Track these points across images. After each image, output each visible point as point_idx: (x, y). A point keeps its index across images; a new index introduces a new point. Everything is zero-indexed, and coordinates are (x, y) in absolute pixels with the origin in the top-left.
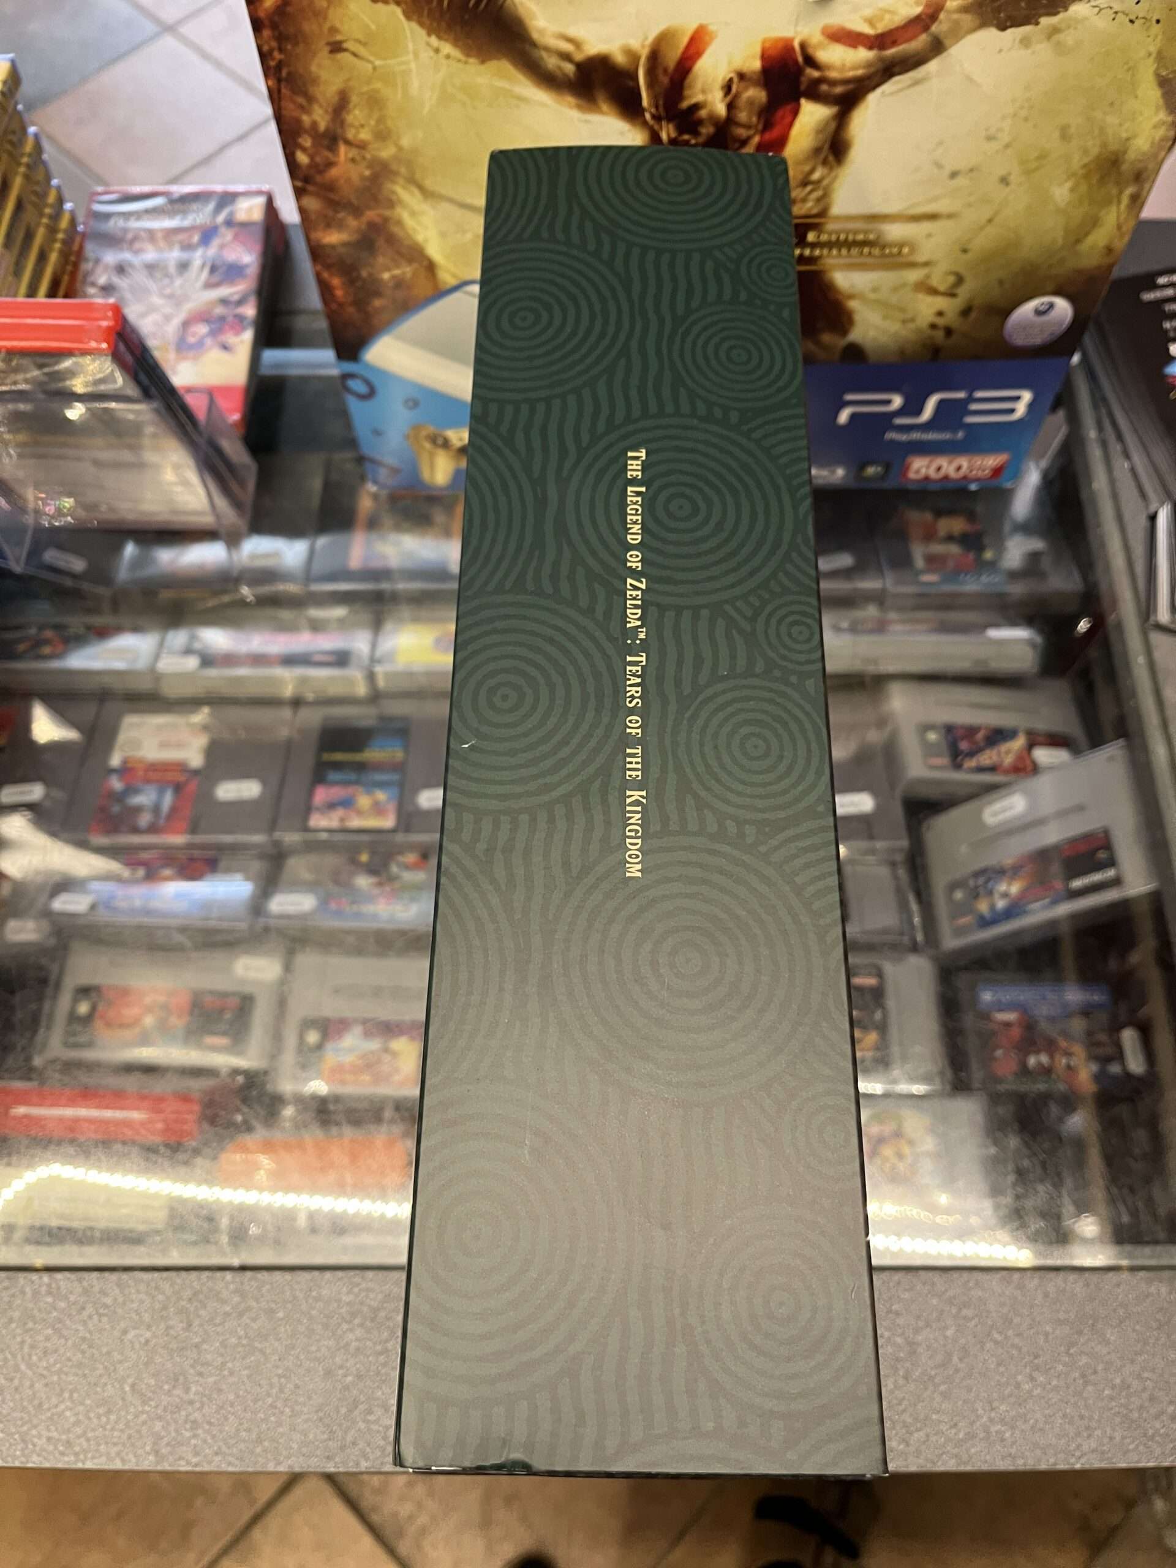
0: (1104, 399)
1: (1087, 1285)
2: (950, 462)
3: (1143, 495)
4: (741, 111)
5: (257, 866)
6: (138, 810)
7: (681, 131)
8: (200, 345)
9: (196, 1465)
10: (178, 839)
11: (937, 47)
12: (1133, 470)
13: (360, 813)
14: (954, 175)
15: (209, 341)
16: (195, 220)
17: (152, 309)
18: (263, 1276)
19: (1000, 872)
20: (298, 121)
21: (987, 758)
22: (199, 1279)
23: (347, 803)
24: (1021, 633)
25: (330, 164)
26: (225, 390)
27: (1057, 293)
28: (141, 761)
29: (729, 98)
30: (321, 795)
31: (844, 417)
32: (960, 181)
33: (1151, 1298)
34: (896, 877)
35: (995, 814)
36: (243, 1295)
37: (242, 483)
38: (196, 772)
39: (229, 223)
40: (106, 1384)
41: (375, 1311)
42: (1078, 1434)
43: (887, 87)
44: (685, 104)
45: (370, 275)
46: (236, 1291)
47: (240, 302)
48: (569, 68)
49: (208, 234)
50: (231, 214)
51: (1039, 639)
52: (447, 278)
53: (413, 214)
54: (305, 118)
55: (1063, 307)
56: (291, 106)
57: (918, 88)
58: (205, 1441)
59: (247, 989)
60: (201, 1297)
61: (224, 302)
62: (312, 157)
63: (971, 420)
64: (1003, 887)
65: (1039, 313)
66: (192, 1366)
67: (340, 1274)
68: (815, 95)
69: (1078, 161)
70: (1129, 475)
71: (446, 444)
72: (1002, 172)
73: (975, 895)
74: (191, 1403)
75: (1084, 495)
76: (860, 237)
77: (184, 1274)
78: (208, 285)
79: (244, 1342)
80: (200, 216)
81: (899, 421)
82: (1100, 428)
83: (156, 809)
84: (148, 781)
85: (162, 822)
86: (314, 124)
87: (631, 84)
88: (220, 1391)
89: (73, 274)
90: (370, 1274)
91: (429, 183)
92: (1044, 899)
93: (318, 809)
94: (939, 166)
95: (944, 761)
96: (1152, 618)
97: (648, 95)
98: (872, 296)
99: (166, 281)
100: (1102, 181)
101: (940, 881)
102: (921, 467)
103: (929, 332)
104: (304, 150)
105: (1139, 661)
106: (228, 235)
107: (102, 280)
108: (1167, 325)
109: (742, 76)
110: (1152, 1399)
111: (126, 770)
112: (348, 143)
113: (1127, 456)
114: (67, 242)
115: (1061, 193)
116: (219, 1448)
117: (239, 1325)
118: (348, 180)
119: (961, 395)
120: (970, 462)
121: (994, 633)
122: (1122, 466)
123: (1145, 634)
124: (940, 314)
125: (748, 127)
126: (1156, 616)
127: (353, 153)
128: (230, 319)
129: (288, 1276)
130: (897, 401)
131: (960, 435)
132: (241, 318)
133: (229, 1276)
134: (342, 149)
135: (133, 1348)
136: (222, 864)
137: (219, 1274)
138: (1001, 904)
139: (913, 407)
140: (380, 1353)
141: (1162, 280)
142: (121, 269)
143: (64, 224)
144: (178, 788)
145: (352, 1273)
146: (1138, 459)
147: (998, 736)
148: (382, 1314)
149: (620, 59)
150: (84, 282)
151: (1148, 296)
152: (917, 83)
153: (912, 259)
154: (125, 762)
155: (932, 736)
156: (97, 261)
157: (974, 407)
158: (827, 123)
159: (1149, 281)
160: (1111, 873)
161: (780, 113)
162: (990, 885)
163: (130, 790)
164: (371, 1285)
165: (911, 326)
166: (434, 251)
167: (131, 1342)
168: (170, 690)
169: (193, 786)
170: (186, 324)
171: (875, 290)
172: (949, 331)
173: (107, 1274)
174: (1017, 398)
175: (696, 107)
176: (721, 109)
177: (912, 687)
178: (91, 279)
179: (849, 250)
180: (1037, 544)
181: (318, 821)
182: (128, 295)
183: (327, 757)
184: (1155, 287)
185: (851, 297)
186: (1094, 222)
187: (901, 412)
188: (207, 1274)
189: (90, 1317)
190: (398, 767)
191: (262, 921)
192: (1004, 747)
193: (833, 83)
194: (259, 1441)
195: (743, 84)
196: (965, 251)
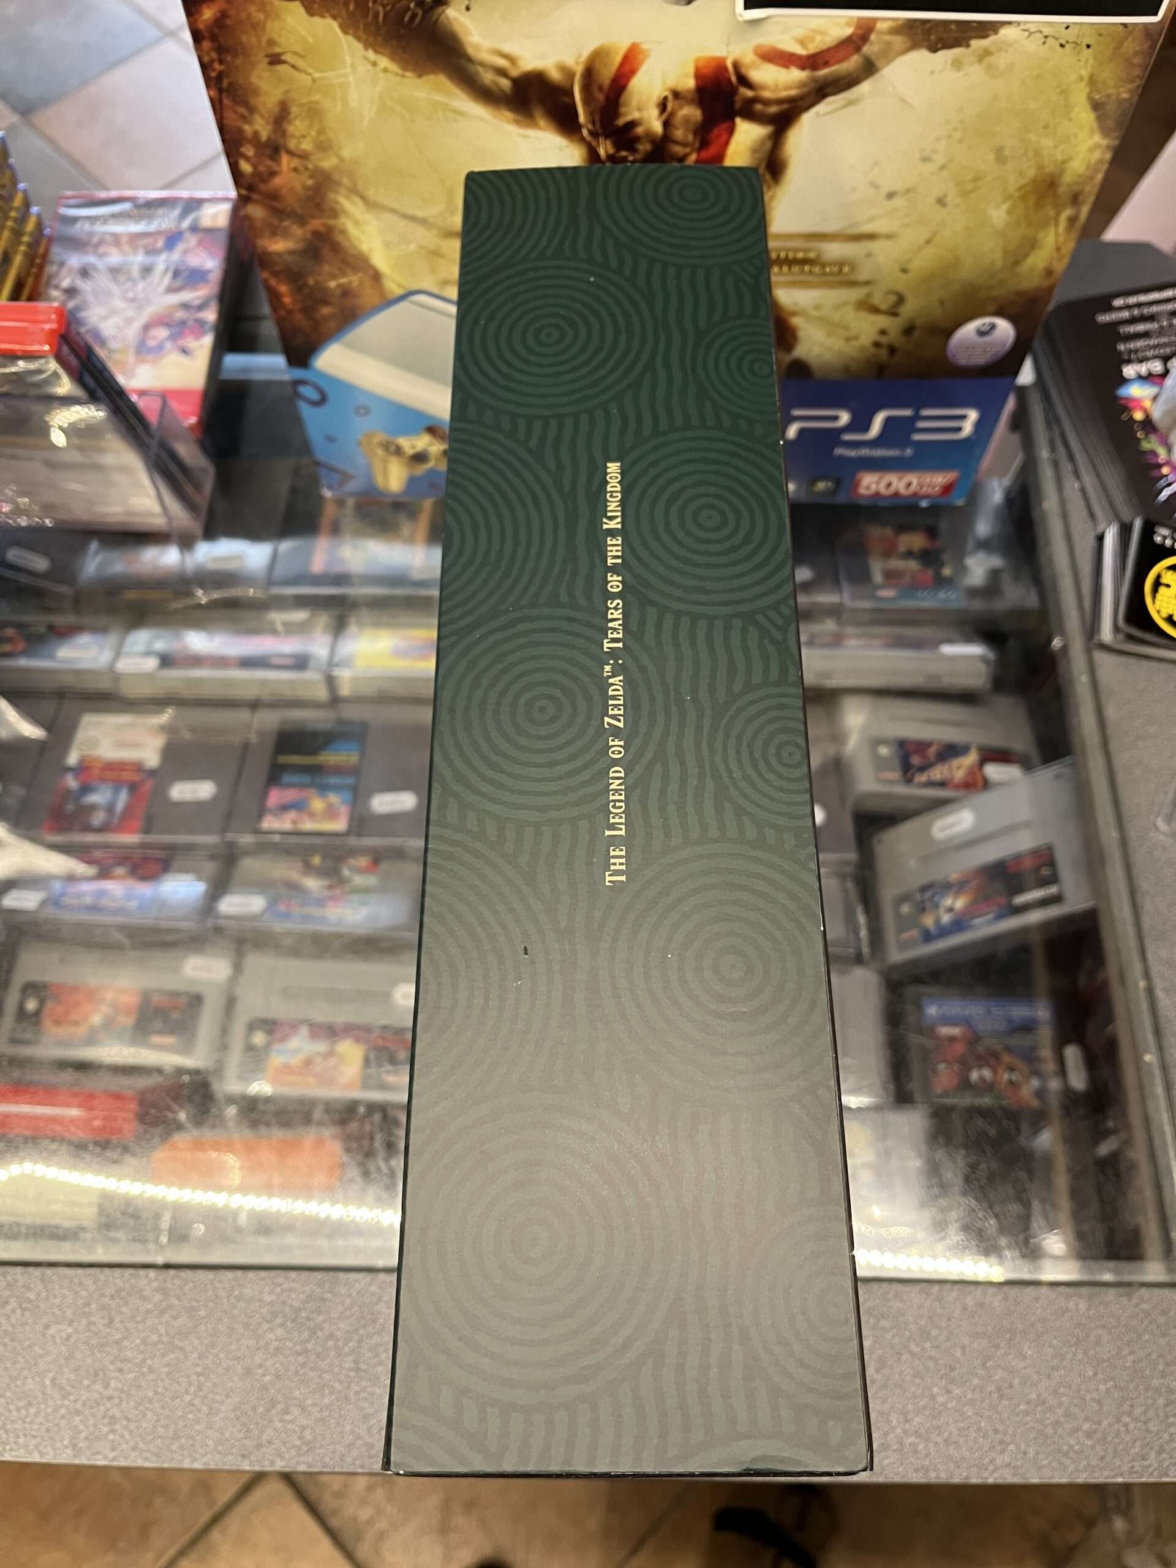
0: (1057, 420)
1: (1006, 1299)
2: (900, 479)
3: (1092, 515)
4: (677, 128)
5: (210, 867)
6: (93, 807)
7: (618, 147)
8: (160, 347)
9: (113, 1460)
10: (130, 838)
11: (869, 69)
12: (1083, 490)
13: (312, 815)
14: (891, 195)
15: (168, 345)
16: (160, 224)
17: (113, 312)
18: (187, 1274)
19: (947, 887)
20: (240, 131)
21: (937, 773)
22: (122, 1276)
23: (298, 806)
24: (976, 650)
25: (273, 174)
26: (181, 394)
27: (1000, 313)
28: (97, 759)
29: (665, 116)
30: (275, 797)
31: (792, 431)
32: (898, 202)
33: (1069, 1314)
34: (845, 891)
35: (943, 829)
36: (164, 1291)
37: (198, 487)
38: (152, 773)
39: (194, 229)
40: (26, 1378)
41: (297, 1311)
42: (992, 1448)
43: (821, 108)
44: (621, 122)
45: (317, 282)
46: (157, 1290)
47: (201, 307)
48: (505, 84)
49: (172, 239)
50: (196, 220)
51: (991, 655)
52: (393, 286)
53: (357, 223)
54: (247, 128)
55: (1005, 329)
56: (233, 116)
57: (851, 109)
58: (122, 1437)
59: (196, 989)
60: (123, 1294)
61: (185, 306)
62: (255, 166)
63: (917, 437)
64: (948, 902)
65: (981, 333)
66: (112, 1362)
67: (263, 1273)
68: (750, 115)
69: (1013, 182)
70: (1079, 494)
71: (398, 451)
72: (936, 193)
73: (922, 909)
74: (110, 1398)
75: (1035, 514)
76: (800, 255)
77: (107, 1271)
78: (171, 290)
79: (165, 1339)
80: (165, 221)
81: (847, 437)
82: (1053, 449)
83: (110, 808)
84: (103, 780)
85: (115, 820)
86: (256, 134)
87: (567, 100)
88: (139, 1387)
89: (38, 277)
90: (293, 1274)
91: (371, 193)
92: (986, 914)
93: (270, 811)
94: (875, 186)
95: (895, 775)
96: (1096, 637)
97: (585, 111)
98: (816, 314)
99: (129, 285)
100: (1039, 204)
101: (887, 893)
102: (871, 483)
103: (873, 350)
104: (247, 159)
105: (1081, 681)
106: (192, 240)
107: (66, 283)
108: (1121, 347)
109: (676, 94)
110: (1067, 1414)
111: (82, 768)
112: (290, 153)
113: (1077, 475)
114: (33, 245)
115: (999, 215)
116: (137, 1443)
117: (160, 1324)
118: (292, 189)
119: (907, 413)
120: (919, 478)
121: (947, 649)
122: (1072, 487)
123: (1089, 652)
124: (883, 332)
125: (684, 144)
126: (1099, 635)
127: (295, 162)
128: (191, 323)
129: (210, 1275)
130: (845, 418)
131: (909, 452)
132: (201, 323)
133: (152, 1273)
134: (285, 159)
135: (55, 1343)
136: (176, 864)
137: (142, 1272)
138: (946, 918)
139: (861, 423)
140: (299, 1354)
141: (1118, 302)
142: (85, 273)
143: (30, 226)
144: (133, 787)
145: (274, 1273)
146: (1089, 480)
147: (951, 751)
148: (304, 1314)
149: (555, 75)
150: (48, 284)
151: (1104, 318)
152: (850, 103)
153: (853, 277)
154: (82, 760)
155: (884, 751)
156: (62, 264)
157: (922, 424)
158: (762, 142)
159: (1104, 303)
160: (1053, 890)
161: (716, 132)
162: (936, 899)
163: (86, 789)
164: (295, 1285)
165: (855, 343)
166: (380, 260)
167: (53, 1337)
168: (128, 690)
169: (149, 785)
170: (147, 328)
171: (817, 307)
172: (892, 350)
173: (31, 1269)
174: (964, 417)
175: (632, 124)
176: (657, 127)
177: (867, 701)
178: (54, 282)
179: (790, 269)
180: (996, 561)
181: (269, 823)
182: (90, 298)
183: (283, 759)
184: (1110, 309)
185: (794, 314)
186: (1032, 244)
187: (849, 428)
188: (130, 1271)
189: (13, 1311)
190: (355, 771)
191: (210, 922)
192: (955, 762)
193: (766, 102)
194: (176, 1437)
195: (677, 103)
196: (904, 271)
